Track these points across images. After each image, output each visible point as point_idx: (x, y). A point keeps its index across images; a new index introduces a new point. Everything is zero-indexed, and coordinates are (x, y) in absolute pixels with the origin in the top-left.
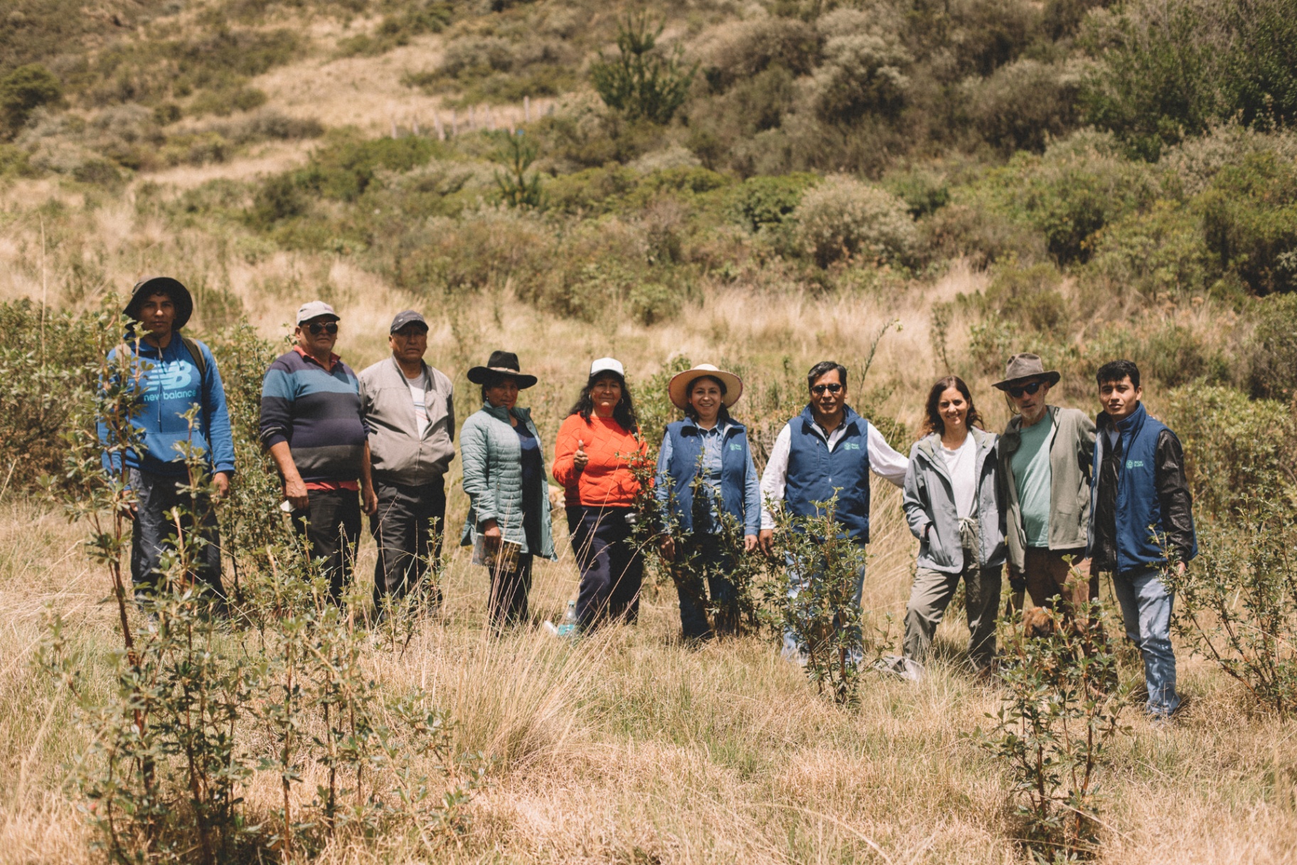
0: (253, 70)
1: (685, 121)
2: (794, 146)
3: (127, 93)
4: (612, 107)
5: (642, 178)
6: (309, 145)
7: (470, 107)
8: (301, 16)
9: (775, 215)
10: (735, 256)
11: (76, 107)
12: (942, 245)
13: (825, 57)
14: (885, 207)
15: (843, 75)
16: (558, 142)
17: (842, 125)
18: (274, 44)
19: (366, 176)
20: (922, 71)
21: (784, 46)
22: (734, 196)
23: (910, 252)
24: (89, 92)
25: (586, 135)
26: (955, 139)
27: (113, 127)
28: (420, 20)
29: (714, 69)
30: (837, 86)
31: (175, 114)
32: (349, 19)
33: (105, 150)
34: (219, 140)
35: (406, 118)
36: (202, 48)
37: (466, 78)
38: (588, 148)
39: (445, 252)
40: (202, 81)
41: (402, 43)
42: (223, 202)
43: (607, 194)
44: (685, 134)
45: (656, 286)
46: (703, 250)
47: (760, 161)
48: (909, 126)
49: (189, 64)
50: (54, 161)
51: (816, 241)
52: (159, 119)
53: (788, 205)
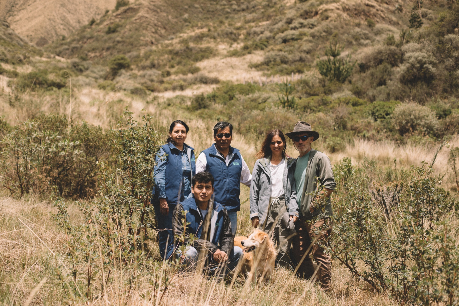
0: (197, 60)
1: (350, 82)
2: (391, 92)
3: (153, 66)
4: (323, 76)
5: (334, 100)
6: (214, 86)
7: (272, 76)
8: (215, 42)
9: (383, 116)
10: (368, 129)
11: (135, 70)
12: (449, 130)
13: (405, 60)
14: (427, 113)
15: (411, 67)
16: (303, 88)
17: (410, 86)
18: (205, 51)
19: (232, 96)
20: (441, 66)
21: (389, 56)
22: (368, 108)
23: (436, 131)
24: (140, 65)
25: (313, 86)
26: (453, 93)
27: (146, 77)
28: (257, 45)
29: (362, 63)
30: (408, 71)
31: (168, 74)
32: (232, 44)
33: (142, 84)
34: (183, 83)
35: (249, 79)
36: (180, 52)
37: (272, 66)
38: (313, 90)
39: (257, 122)
40: (179, 63)
41: (249, 53)
42: (180, 103)
43: (319, 105)
44: (350, 86)
45: (336, 138)
46: (355, 126)
47: (378, 97)
48: (435, 87)
49: (175, 57)
50: (124, 87)
51: (400, 125)
52: (163, 75)
53: (388, 112)
